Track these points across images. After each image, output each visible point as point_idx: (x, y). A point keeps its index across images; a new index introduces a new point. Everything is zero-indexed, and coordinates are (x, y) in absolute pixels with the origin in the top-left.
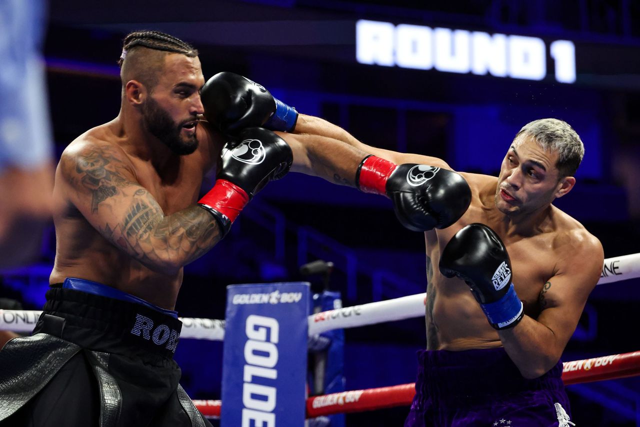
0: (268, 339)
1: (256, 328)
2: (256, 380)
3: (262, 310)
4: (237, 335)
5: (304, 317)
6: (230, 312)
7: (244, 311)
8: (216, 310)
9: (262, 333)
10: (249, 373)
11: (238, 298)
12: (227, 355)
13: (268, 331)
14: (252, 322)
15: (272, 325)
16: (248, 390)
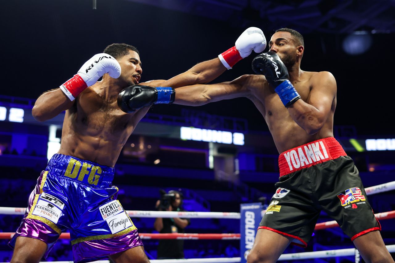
0: (251, 218)
1: (249, 215)
2: (249, 228)
3: (250, 210)
4: (244, 217)
5: (261, 211)
6: (242, 211)
7: (245, 211)
8: (238, 210)
9: (250, 217)
10: (247, 227)
11: (244, 207)
12: (241, 222)
13: (251, 216)
14: (247, 213)
15: (253, 214)
16: (247, 231)
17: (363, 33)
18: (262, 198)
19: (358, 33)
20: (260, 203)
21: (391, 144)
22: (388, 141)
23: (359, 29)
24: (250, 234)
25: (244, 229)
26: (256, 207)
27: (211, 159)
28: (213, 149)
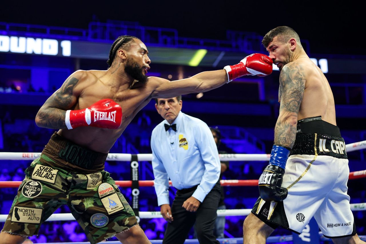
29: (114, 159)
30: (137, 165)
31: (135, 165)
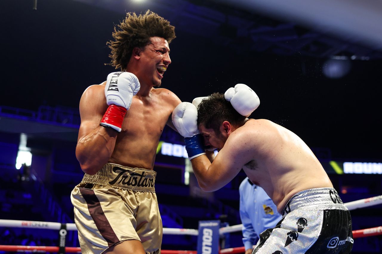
0: (209, 235)
1: (207, 232)
2: (207, 246)
3: (208, 227)
4: (201, 234)
6: (200, 228)
7: (203, 228)
8: (196, 227)
9: (207, 234)
10: (204, 244)
11: (202, 224)
12: (199, 239)
13: (209, 233)
14: (205, 230)
15: (210, 231)
16: (204, 248)
17: (343, 58)
18: (222, 216)
19: (338, 58)
20: (219, 221)
21: (368, 168)
22: (365, 165)
23: (340, 54)
24: (206, 252)
25: (201, 247)
26: (215, 224)
27: (187, 176)
28: (189, 165)
29: (44, 227)
30: (66, 233)
31: (63, 233)
